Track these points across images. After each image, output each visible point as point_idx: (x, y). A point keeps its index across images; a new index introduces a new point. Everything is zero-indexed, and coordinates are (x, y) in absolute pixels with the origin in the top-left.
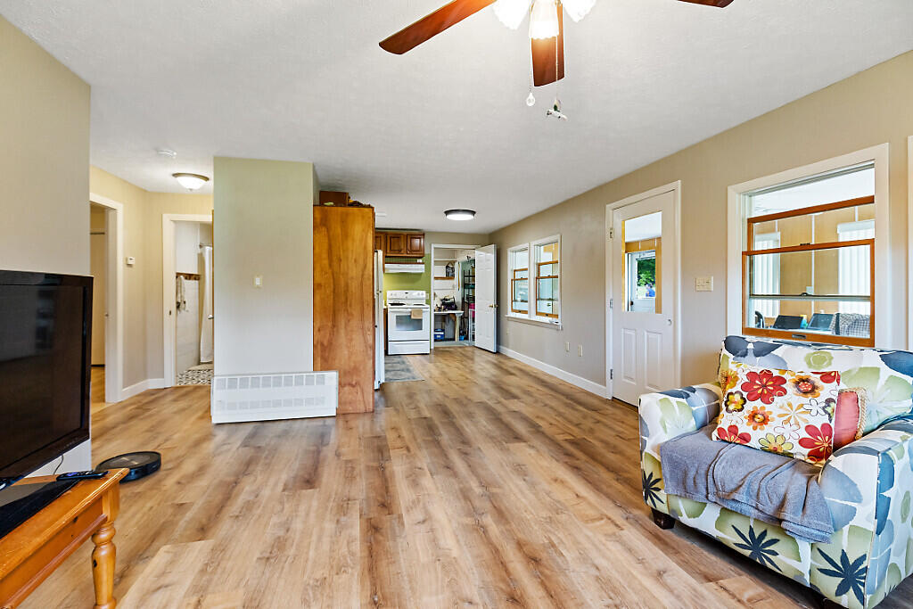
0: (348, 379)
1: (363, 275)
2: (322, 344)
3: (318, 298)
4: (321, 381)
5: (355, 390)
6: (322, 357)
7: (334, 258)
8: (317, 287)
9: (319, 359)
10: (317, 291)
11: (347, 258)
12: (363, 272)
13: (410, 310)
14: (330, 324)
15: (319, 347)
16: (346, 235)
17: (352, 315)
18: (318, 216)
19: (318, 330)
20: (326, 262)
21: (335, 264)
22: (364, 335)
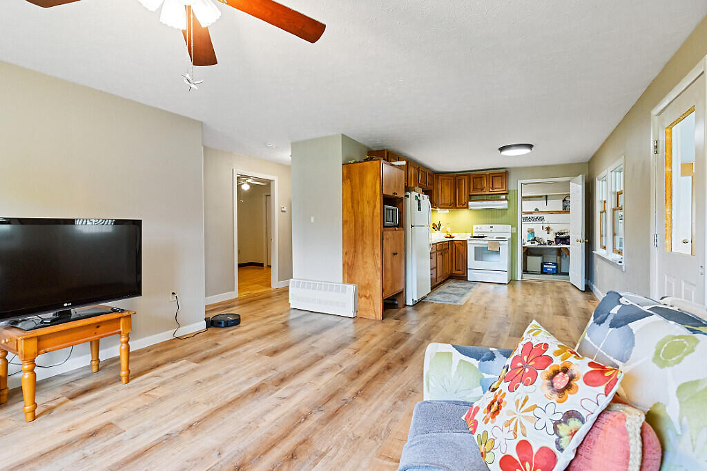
0: (363, 293)
1: (373, 214)
2: (348, 264)
3: (345, 231)
4: (344, 291)
5: (368, 301)
6: (348, 274)
7: (355, 202)
8: (345, 222)
9: (346, 275)
10: (345, 226)
11: (363, 200)
12: (374, 210)
13: (487, 242)
14: (353, 250)
15: (346, 265)
16: (362, 183)
17: (366, 244)
18: (345, 172)
19: (346, 254)
20: (350, 204)
21: (355, 205)
22: (374, 260)
